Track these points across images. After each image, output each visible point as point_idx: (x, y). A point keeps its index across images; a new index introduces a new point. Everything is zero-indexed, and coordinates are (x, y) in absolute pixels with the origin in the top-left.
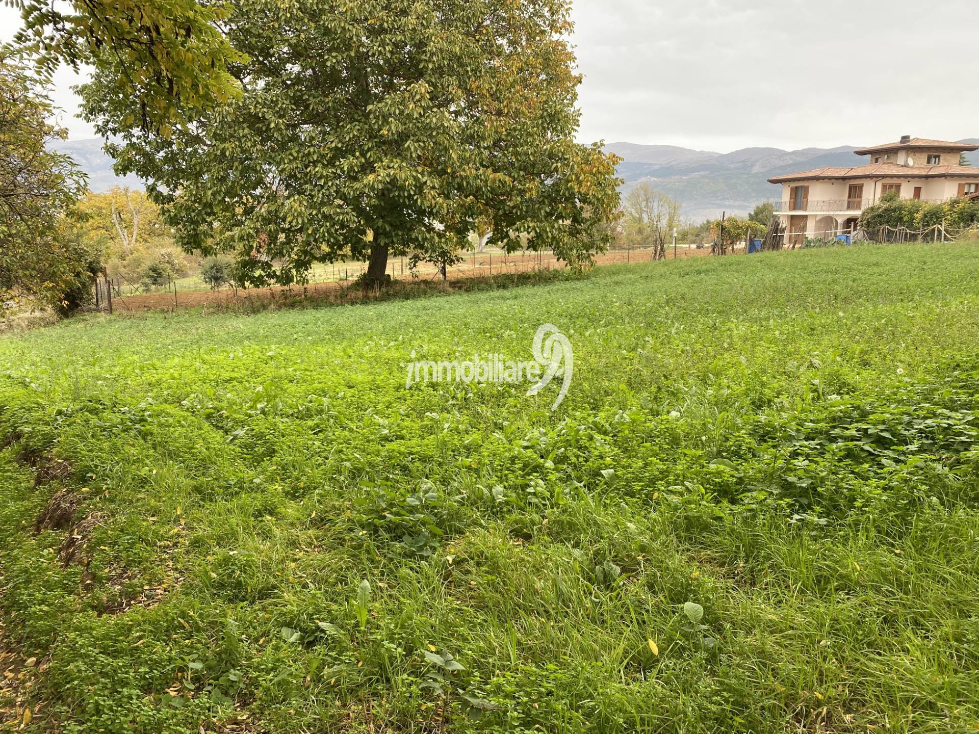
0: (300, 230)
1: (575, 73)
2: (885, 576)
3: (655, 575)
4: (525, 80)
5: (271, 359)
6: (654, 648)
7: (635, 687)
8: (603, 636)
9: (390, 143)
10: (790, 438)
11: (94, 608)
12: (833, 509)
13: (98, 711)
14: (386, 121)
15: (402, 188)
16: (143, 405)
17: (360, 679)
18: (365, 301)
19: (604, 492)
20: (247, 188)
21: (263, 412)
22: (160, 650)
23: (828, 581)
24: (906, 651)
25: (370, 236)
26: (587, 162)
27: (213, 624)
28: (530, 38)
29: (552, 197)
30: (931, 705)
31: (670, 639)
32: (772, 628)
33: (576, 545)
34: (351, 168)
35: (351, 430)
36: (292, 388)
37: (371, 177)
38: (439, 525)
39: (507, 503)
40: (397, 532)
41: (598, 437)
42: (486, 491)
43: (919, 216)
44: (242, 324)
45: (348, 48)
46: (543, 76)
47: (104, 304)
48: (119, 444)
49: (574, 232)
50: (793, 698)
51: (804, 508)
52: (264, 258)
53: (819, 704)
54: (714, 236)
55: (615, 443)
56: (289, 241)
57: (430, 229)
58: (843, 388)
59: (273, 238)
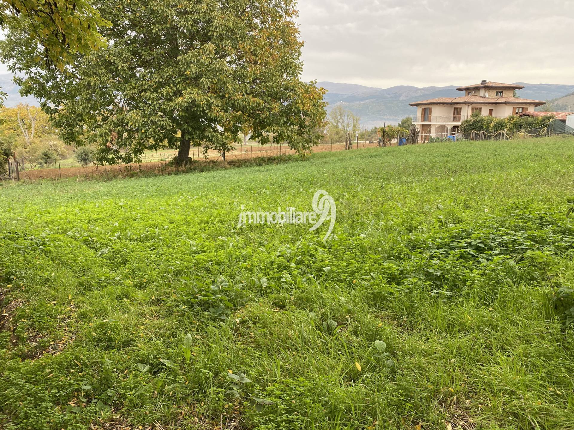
0: (137, 131)
1: (299, 40)
2: (484, 323)
3: (357, 326)
4: (270, 44)
5: (122, 206)
6: (359, 367)
7: (350, 389)
8: (329, 361)
9: (191, 79)
10: (429, 248)
11: (19, 356)
12: (454, 287)
13: (27, 417)
14: (189, 66)
15: (199, 106)
16: (44, 235)
17: (188, 391)
18: (177, 173)
19: (325, 280)
20: (104, 105)
21: (119, 238)
22: (64, 380)
23: (454, 326)
24: (498, 364)
25: (179, 134)
26: (307, 92)
27: (96, 363)
28: (274, 19)
29: (288, 112)
30: (513, 393)
31: (368, 362)
32: (425, 354)
33: (311, 310)
34: (168, 94)
35: (173, 248)
36: (135, 224)
37: (180, 99)
38: (231, 300)
39: (269, 288)
40: (206, 306)
41: (320, 249)
42: (257, 281)
43: (492, 125)
44: (102, 186)
45: (165, 22)
46: (281, 42)
47: (14, 175)
48: (30, 258)
49: (300, 133)
50: (437, 392)
51: (438, 287)
52: (115, 147)
53: (452, 395)
54: (379, 136)
55: (330, 253)
56: (130, 137)
57: (215, 130)
58: (456, 220)
59: (120, 135)
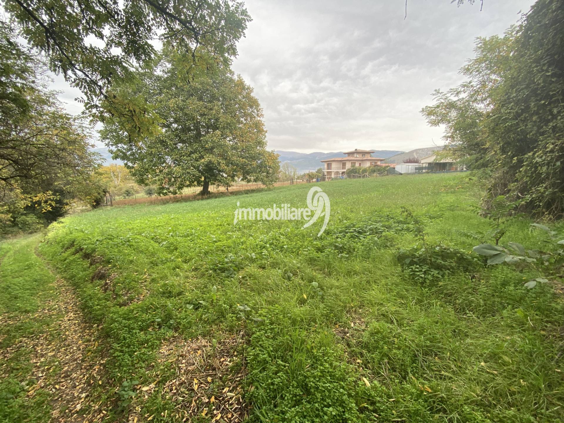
0: (179, 177)
1: (265, 130)
2: (365, 270)
3: (303, 275)
4: (250, 131)
5: (172, 218)
6: (305, 297)
7: (301, 309)
8: (290, 294)
9: (208, 150)
10: (335, 233)
11: (118, 305)
12: (349, 252)
13: (125, 339)
14: (207, 143)
15: (213, 164)
16: (128, 236)
17: (215, 318)
18: (202, 199)
19: (285, 253)
20: (160, 164)
21: (172, 236)
22: (145, 316)
23: (351, 272)
24: (374, 290)
25: (203, 179)
26: (270, 156)
27: (163, 306)
28: (251, 118)
29: (260, 166)
30: (382, 304)
31: (310, 294)
32: (338, 287)
33: (279, 269)
34: (196, 158)
35: (203, 240)
36: (181, 228)
37: (203, 160)
38: (236, 266)
39: (256, 258)
40: (223, 270)
41: (282, 236)
42: (250, 255)
43: (361, 171)
44: (160, 208)
45: (193, 120)
46: (255, 130)
47: (109, 203)
48: (121, 249)
49: (267, 177)
50: (345, 307)
51: (342, 252)
52: (167, 187)
53: (352, 308)
54: (307, 178)
55: (287, 238)
56: (175, 181)
57: (222, 176)
58: (347, 219)
59: (170, 180)
